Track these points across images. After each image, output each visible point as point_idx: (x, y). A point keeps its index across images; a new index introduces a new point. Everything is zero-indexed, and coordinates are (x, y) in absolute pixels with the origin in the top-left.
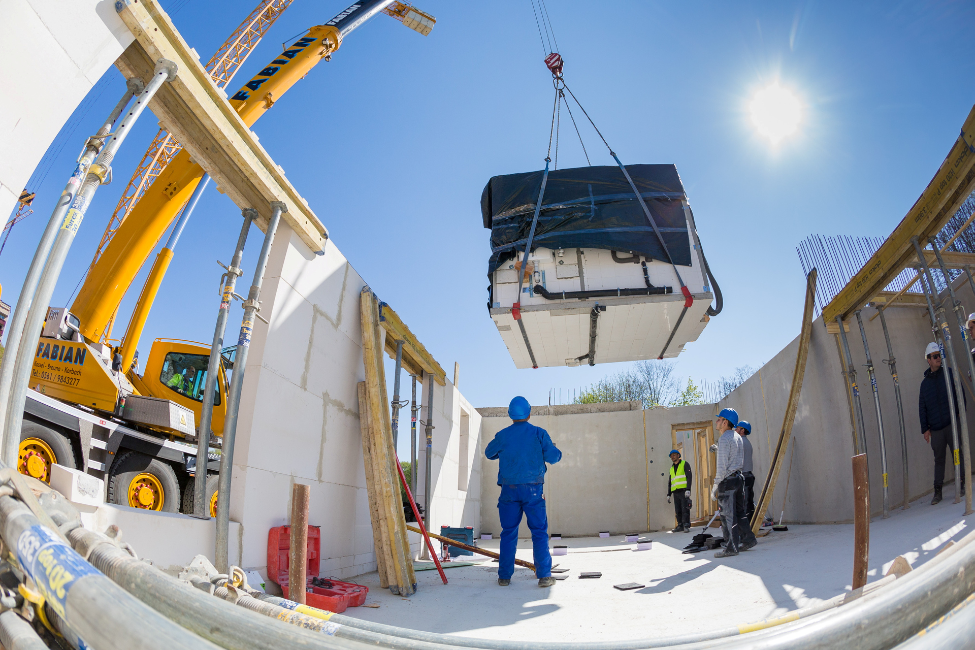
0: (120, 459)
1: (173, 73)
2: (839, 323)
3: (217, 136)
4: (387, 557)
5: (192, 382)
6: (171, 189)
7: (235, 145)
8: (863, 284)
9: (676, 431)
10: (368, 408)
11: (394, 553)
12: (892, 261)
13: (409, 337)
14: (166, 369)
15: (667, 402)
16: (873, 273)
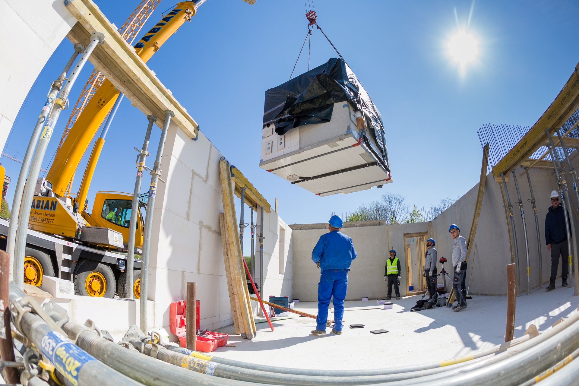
0: (80, 265)
1: (102, 39)
2: (502, 177)
3: (130, 75)
4: (239, 317)
5: (120, 216)
6: (102, 102)
7: (142, 79)
8: (516, 155)
9: (407, 237)
10: (226, 229)
11: (243, 314)
12: (533, 142)
13: (248, 185)
14: (104, 209)
15: (401, 219)
16: (523, 148)
